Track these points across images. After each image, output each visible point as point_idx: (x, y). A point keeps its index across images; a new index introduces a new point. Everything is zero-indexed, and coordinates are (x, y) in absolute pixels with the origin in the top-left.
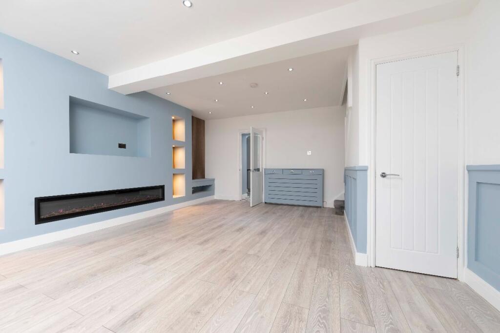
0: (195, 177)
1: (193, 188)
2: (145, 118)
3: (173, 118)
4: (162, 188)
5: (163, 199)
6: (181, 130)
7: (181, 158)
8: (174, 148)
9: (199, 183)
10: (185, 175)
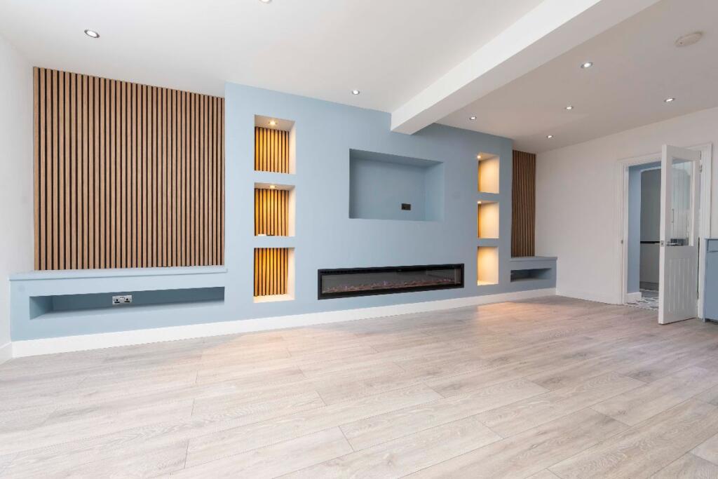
0: (516, 253)
1: (512, 272)
2: (438, 163)
3: (479, 157)
4: (460, 267)
5: (461, 285)
6: (491, 176)
7: (491, 221)
8: (479, 205)
9: (523, 264)
10: (497, 249)
